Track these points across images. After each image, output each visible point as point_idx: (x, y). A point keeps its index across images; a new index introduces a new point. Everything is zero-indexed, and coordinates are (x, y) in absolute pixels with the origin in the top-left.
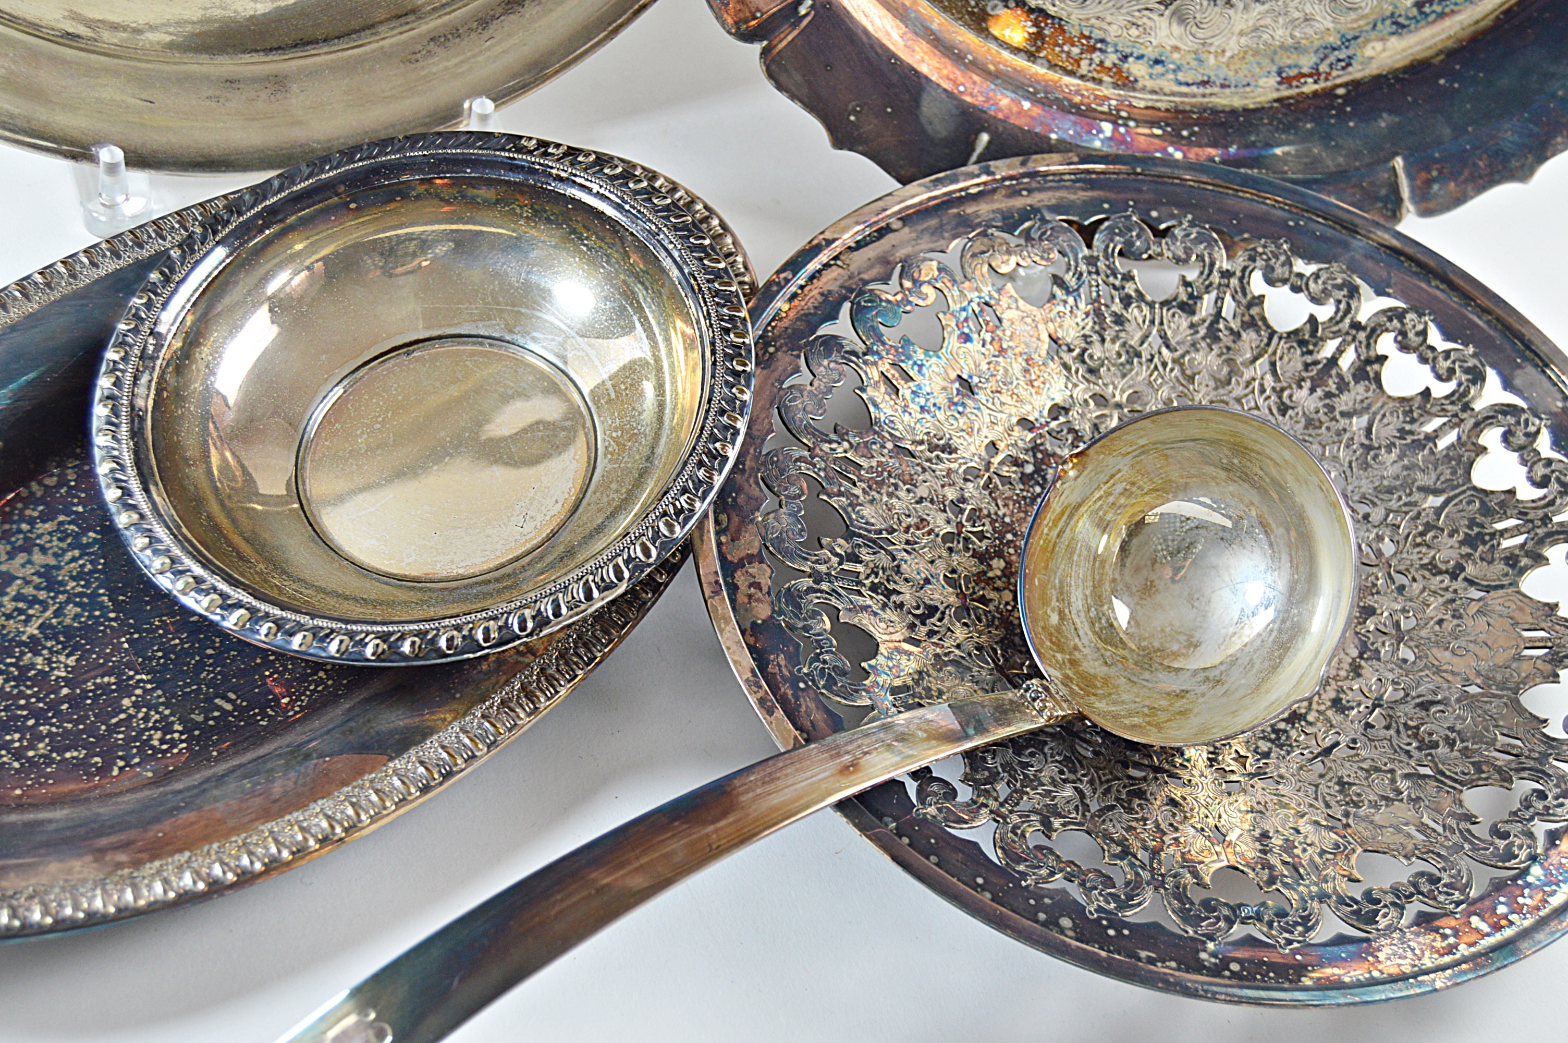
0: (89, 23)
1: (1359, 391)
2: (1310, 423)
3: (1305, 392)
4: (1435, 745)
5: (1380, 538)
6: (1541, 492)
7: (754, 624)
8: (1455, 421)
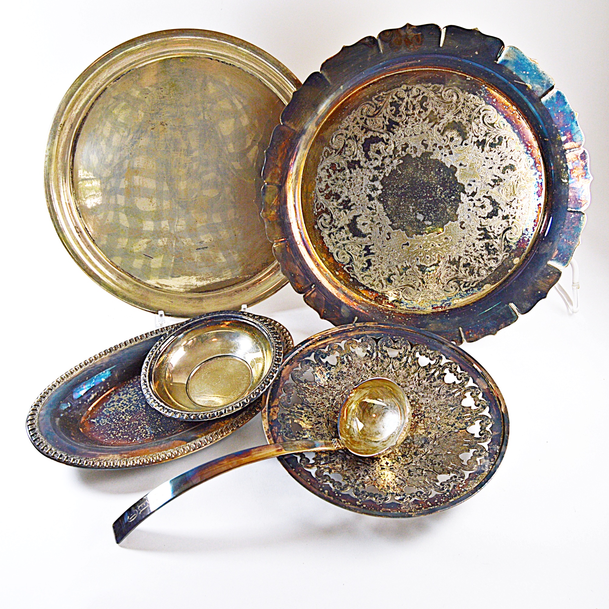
0: (161, 285)
1: (438, 381)
2: (425, 388)
3: (425, 381)
4: (435, 464)
5: (437, 416)
6: (477, 408)
7: (272, 420)
8: (460, 390)
